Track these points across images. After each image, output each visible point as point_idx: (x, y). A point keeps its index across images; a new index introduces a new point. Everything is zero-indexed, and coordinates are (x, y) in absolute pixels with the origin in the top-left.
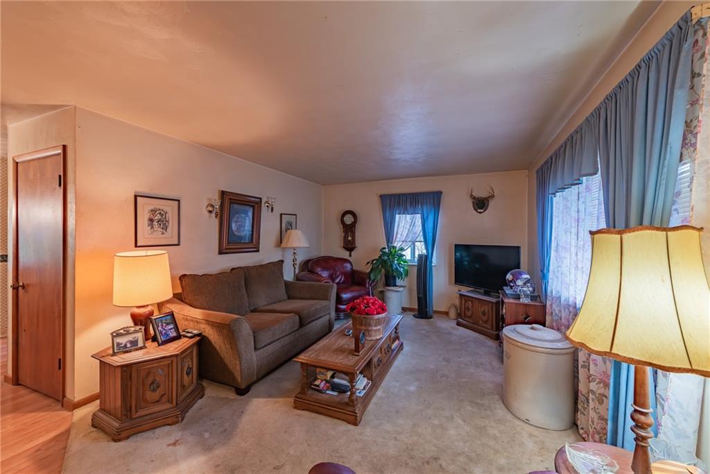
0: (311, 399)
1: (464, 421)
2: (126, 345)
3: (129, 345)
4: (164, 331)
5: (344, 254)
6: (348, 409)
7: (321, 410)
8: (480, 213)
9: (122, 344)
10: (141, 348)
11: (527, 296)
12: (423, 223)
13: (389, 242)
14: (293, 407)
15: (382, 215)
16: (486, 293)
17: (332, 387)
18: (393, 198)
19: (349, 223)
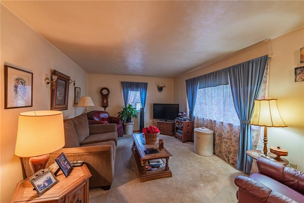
0: (151, 175)
1: (194, 162)
2: (44, 185)
3: (46, 184)
4: (65, 167)
5: (102, 109)
6: (168, 172)
7: (156, 177)
8: (160, 92)
9: (41, 185)
10: (56, 183)
11: (188, 119)
12: (141, 95)
13: (126, 103)
14: (141, 182)
15: (122, 91)
16: (166, 121)
17: (153, 167)
18: (128, 83)
19: (106, 94)
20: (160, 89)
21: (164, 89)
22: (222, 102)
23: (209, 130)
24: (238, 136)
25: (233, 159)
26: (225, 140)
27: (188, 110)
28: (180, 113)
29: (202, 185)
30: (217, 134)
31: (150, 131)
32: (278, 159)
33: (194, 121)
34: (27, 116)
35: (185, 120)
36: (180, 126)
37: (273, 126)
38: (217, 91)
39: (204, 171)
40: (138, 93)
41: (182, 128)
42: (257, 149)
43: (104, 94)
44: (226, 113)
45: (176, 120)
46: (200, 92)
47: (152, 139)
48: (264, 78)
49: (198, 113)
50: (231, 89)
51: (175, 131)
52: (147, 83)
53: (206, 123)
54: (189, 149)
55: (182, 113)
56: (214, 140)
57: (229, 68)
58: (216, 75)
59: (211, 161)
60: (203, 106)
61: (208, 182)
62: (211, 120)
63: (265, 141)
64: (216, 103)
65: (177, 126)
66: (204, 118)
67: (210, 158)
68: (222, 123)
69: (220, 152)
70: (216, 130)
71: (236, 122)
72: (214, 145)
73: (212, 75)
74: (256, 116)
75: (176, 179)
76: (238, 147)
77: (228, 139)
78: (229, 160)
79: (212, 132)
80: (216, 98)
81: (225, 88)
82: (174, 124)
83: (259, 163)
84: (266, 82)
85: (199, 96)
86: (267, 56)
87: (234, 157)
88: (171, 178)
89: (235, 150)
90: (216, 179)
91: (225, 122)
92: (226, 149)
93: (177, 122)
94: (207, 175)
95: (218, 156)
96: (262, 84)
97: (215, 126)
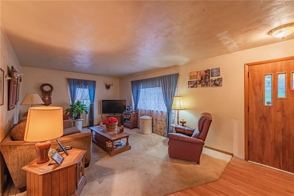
0: (117, 150)
6: (128, 146)
8: (107, 90)
11: (134, 111)
12: (89, 92)
13: (73, 100)
14: (111, 156)
15: (69, 87)
16: (114, 114)
17: (117, 146)
18: (75, 80)
19: (48, 90)
20: (108, 87)
21: (111, 87)
22: (157, 98)
23: (149, 117)
24: (166, 118)
25: (163, 132)
26: (159, 122)
27: (133, 105)
28: (127, 107)
29: (150, 148)
30: (154, 119)
31: (111, 121)
32: (183, 125)
33: (138, 112)
34: (44, 110)
35: (132, 112)
36: (128, 117)
37: (181, 109)
38: (153, 91)
39: (149, 142)
40: (87, 91)
41: (129, 118)
42: (175, 123)
43: (46, 90)
44: (159, 105)
45: (124, 113)
46: (142, 91)
47: (113, 127)
48: (177, 85)
49: (141, 106)
50: (162, 90)
51: (124, 121)
52: (96, 81)
53: (147, 113)
54: (137, 132)
55: (129, 107)
56: (153, 123)
57: (161, 77)
58: (153, 80)
59: (151, 136)
60: (145, 100)
61: (152, 146)
62: (150, 110)
63: (178, 118)
64: (153, 99)
65: (125, 117)
66: (145, 110)
67: (150, 135)
68: (157, 111)
69: (156, 130)
70: (154, 116)
71: (165, 110)
72: (153, 126)
73: (151, 80)
74: (174, 105)
75: (134, 149)
76: (166, 125)
77: (160, 121)
78: (161, 134)
79: (151, 118)
80: (153, 95)
81: (158, 89)
82: (122, 117)
83: (176, 128)
84: (178, 87)
85: (142, 94)
86: (178, 73)
87: (164, 131)
88: (131, 150)
89: (164, 127)
90: (156, 144)
91: (159, 111)
92: (160, 127)
93: (125, 114)
94: (151, 143)
95: (155, 133)
96: (177, 88)
97: (153, 114)
